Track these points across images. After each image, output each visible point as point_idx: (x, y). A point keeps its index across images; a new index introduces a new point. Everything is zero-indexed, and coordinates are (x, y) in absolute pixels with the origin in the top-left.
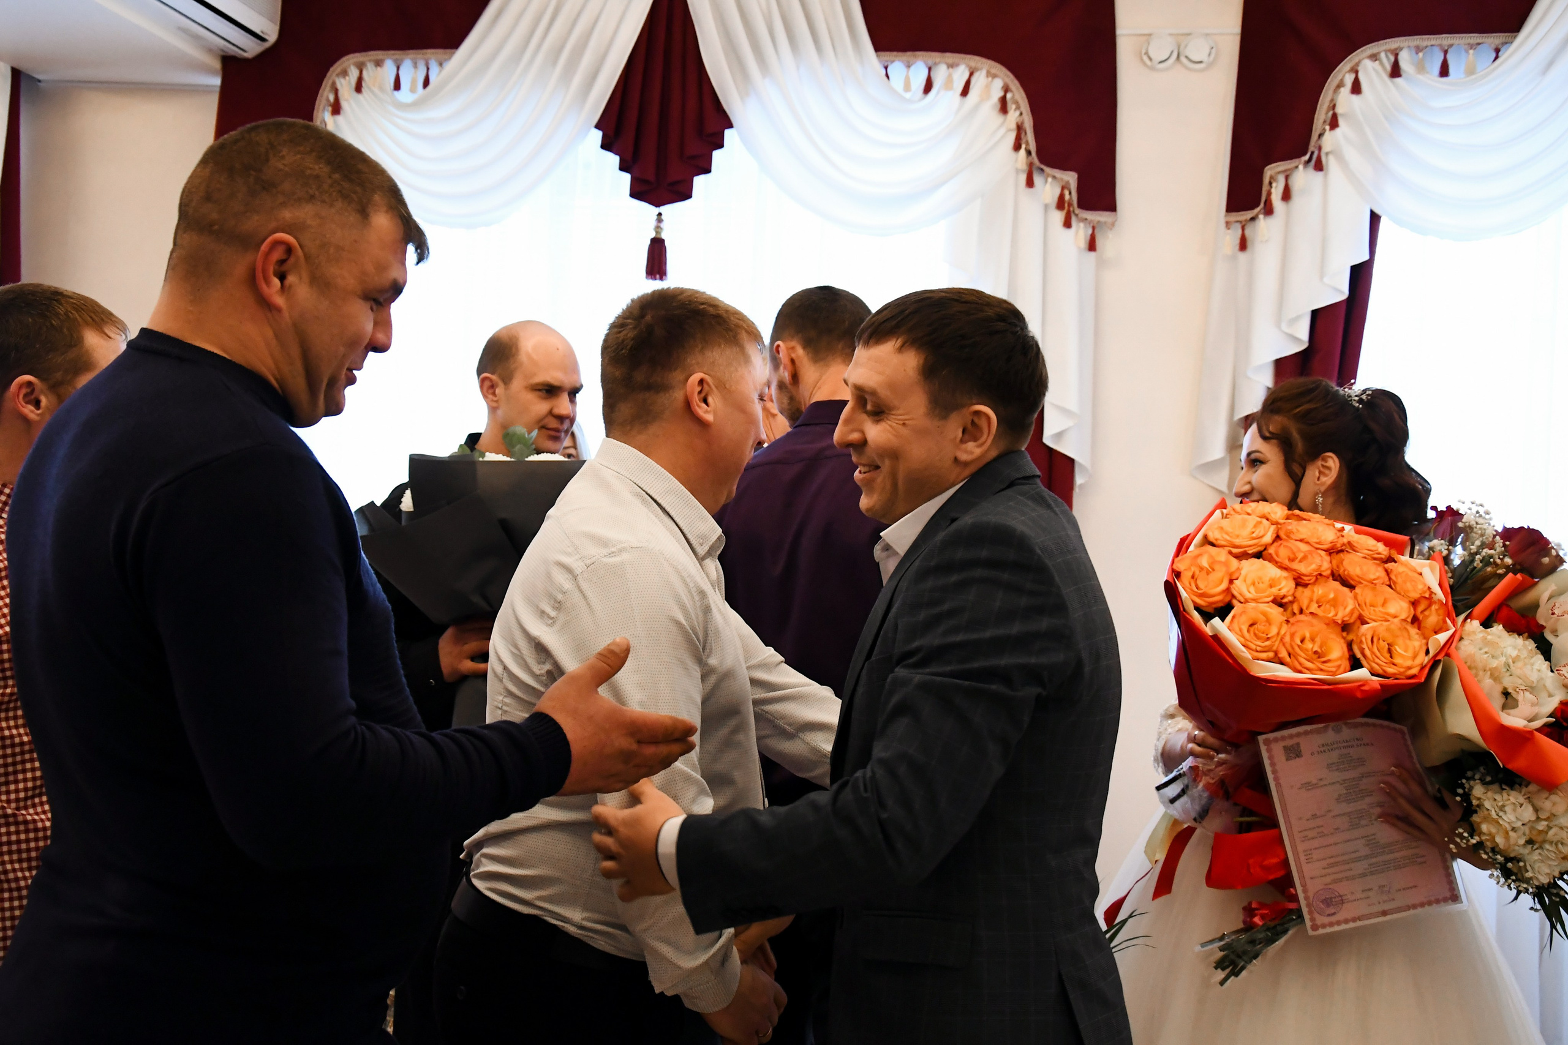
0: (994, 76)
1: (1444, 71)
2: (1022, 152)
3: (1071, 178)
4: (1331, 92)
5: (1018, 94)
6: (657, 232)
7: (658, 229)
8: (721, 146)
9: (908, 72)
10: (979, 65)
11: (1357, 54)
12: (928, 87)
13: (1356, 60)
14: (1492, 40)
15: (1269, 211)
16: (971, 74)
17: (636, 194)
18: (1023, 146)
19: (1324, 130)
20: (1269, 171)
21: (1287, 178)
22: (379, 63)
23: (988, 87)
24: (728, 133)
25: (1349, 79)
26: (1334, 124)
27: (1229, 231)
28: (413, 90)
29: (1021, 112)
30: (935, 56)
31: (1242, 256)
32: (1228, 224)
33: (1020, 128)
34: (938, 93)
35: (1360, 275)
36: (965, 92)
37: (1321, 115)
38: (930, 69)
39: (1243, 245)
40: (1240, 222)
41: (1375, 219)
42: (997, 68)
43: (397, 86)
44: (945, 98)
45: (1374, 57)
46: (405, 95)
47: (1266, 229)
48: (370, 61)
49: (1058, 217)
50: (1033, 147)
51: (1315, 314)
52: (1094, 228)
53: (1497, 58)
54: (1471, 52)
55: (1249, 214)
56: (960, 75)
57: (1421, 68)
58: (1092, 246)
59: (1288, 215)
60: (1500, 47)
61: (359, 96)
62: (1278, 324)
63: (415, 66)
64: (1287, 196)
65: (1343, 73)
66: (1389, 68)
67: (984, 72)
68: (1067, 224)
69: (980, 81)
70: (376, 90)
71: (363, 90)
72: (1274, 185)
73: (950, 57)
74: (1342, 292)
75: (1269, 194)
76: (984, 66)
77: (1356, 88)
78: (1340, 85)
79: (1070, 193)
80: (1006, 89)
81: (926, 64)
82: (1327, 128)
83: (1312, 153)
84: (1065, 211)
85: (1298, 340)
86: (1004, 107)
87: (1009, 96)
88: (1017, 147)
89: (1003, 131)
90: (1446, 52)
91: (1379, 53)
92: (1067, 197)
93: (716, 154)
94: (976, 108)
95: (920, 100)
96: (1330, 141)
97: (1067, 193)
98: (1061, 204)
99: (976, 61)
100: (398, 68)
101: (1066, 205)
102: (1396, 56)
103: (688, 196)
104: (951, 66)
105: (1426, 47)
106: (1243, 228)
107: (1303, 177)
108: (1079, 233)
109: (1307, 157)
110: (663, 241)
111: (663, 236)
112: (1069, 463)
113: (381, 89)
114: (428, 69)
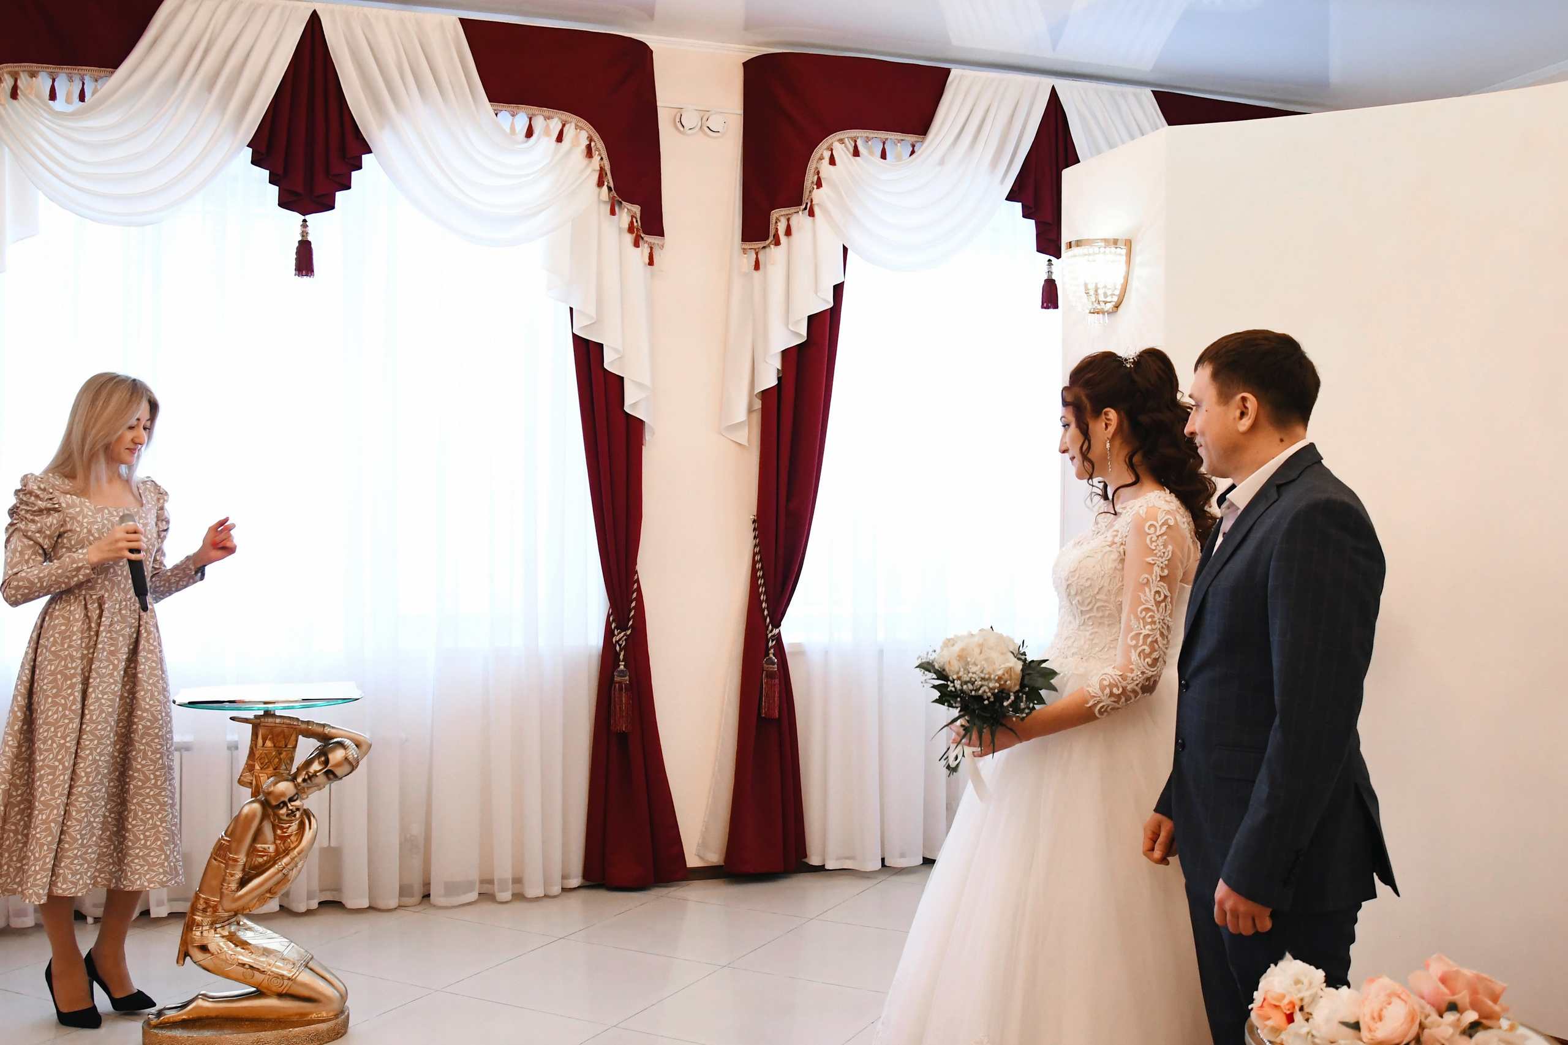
0: (582, 129)
1: (884, 156)
2: (605, 188)
3: (636, 209)
4: (815, 162)
5: (599, 144)
6: (303, 236)
7: (304, 234)
8: (360, 167)
9: (513, 120)
10: (569, 119)
11: (830, 138)
12: (529, 133)
13: (830, 142)
14: (911, 138)
15: (777, 243)
16: (564, 125)
17: (283, 204)
18: (606, 183)
19: (813, 188)
20: (775, 214)
21: (788, 220)
22: (33, 75)
23: (577, 136)
24: (365, 158)
25: (827, 154)
26: (819, 184)
27: (746, 255)
28: (68, 101)
29: (600, 159)
30: (534, 109)
31: (756, 274)
32: (744, 250)
33: (602, 169)
34: (539, 139)
35: (838, 290)
36: (560, 138)
37: (810, 178)
38: (530, 119)
39: (757, 267)
40: (755, 249)
41: (845, 250)
42: (583, 123)
43: (53, 96)
44: (543, 142)
45: (841, 141)
46: (59, 105)
47: (775, 256)
48: (23, 71)
49: (629, 238)
50: (612, 185)
51: (810, 318)
52: (651, 248)
53: (913, 152)
54: (899, 144)
55: (760, 244)
56: (555, 125)
57: (871, 153)
58: (651, 263)
59: (789, 245)
60: (914, 143)
61: (15, 102)
62: (787, 324)
63: (71, 80)
64: (788, 232)
65: (822, 150)
66: (851, 150)
67: (573, 126)
68: (636, 244)
69: (570, 132)
70: (33, 97)
71: (18, 97)
72: (779, 224)
73: (547, 111)
74: (828, 302)
75: (777, 230)
76: (573, 121)
77: (832, 161)
78: (821, 158)
79: (637, 221)
80: (591, 140)
81: (528, 115)
82: (815, 187)
83: (807, 204)
84: (635, 235)
85: (799, 335)
86: (589, 153)
87: (593, 144)
88: (600, 184)
89: (589, 170)
90: (884, 143)
91: (844, 139)
92: (635, 224)
93: (355, 175)
94: (569, 152)
95: (523, 143)
96: (819, 196)
97: (635, 220)
98: (631, 229)
99: (566, 116)
100: (54, 80)
101: (635, 229)
102: (855, 141)
103: (332, 207)
104: (547, 118)
105: (873, 138)
106: (757, 254)
107: (800, 219)
108: (645, 250)
109: (803, 206)
110: (309, 243)
111: (309, 238)
112: (640, 423)
113: (38, 96)
114: (83, 84)
